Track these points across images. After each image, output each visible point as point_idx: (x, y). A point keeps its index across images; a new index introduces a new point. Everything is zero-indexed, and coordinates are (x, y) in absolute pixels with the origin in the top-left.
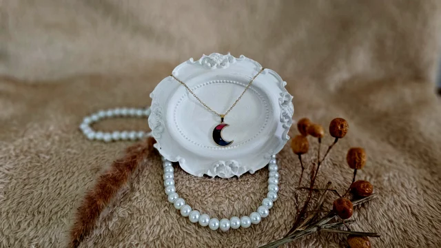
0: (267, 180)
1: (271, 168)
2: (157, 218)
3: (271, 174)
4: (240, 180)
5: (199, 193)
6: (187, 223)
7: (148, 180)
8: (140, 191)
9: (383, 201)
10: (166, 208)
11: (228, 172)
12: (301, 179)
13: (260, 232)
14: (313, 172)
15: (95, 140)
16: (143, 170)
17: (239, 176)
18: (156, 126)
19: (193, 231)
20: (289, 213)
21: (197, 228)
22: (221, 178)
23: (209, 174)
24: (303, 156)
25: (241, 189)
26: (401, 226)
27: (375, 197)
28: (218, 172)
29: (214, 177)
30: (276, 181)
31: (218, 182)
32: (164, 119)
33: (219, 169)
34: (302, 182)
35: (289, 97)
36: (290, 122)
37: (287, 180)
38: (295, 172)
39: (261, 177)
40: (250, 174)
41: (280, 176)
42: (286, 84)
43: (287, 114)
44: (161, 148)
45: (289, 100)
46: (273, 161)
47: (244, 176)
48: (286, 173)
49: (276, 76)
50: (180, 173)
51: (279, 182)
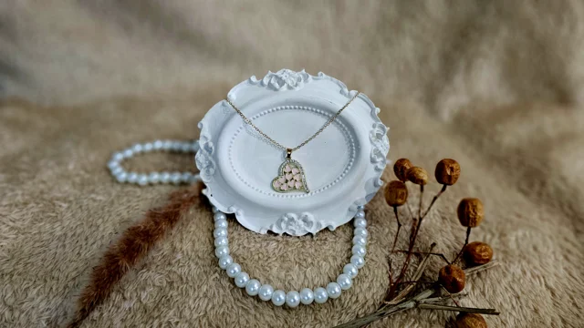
0: (351, 240)
1: (356, 223)
2: (204, 288)
3: (356, 231)
4: (315, 238)
5: (260, 255)
6: (243, 295)
7: (194, 237)
8: (183, 252)
9: (506, 269)
10: (217, 275)
11: (299, 226)
12: (396, 239)
13: (339, 309)
14: (413, 230)
15: (127, 183)
16: (187, 224)
17: (314, 233)
18: (205, 166)
19: (250, 306)
20: (378, 284)
21: (256, 302)
22: (291, 236)
23: (275, 230)
24: (398, 208)
25: (316, 250)
26: (530, 303)
27: (496, 264)
28: (287, 228)
29: (281, 235)
30: (363, 240)
31: (287, 241)
32: (216, 157)
33: (288, 224)
34: (398, 243)
35: (383, 129)
36: (383, 162)
37: (379, 239)
38: (390, 229)
39: (343, 236)
40: (329, 231)
41: (369, 234)
42: (379, 111)
43: (380, 152)
44: (211, 195)
45: (384, 133)
46: (361, 214)
47: (321, 234)
48: (377, 230)
49: (366, 100)
50: (237, 228)
51: (367, 242)
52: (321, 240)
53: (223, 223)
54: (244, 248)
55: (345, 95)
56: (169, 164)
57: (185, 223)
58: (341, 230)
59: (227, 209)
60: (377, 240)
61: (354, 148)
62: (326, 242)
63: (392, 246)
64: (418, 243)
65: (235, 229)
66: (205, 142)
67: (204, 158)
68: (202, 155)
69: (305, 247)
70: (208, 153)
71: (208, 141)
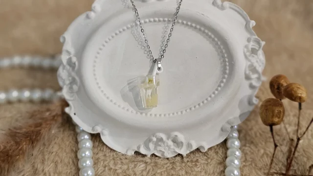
1: (229, 144)
3: (229, 152)
4: (186, 160)
7: (57, 158)
8: (45, 174)
11: (169, 147)
12: (272, 160)
14: (290, 151)
16: (49, 145)
17: (184, 154)
18: (67, 82)
22: (160, 157)
23: (143, 151)
24: (274, 127)
25: (187, 173)
28: (155, 148)
29: (149, 156)
30: (236, 162)
31: (156, 163)
32: (79, 73)
33: (156, 144)
34: (274, 164)
35: (259, 43)
36: (259, 79)
37: (253, 160)
38: (265, 150)
39: (215, 157)
40: (200, 152)
41: (243, 156)
42: (254, 25)
43: (255, 68)
44: (75, 114)
45: (260, 48)
46: (234, 134)
47: (192, 155)
48: (252, 151)
49: (241, 12)
50: (102, 149)
51: (242, 163)
52: (192, 161)
53: (87, 144)
54: (110, 169)
55: (218, 7)
56: (29, 81)
57: (47, 144)
58: (213, 151)
59: (91, 128)
60: (251, 161)
61: (227, 64)
62: (198, 164)
63: (268, 167)
64: (296, 165)
65: (100, 150)
66: (68, 57)
67: (67, 74)
68: (64, 71)
69: (175, 169)
70: (71, 69)
71: (72, 56)
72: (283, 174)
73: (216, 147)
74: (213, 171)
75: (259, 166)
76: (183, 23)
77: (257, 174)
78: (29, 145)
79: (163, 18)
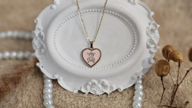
0: (133, 98)
1: (136, 87)
3: (136, 92)
4: (109, 96)
5: (73, 106)
7: (31, 94)
8: (23, 103)
11: (99, 88)
12: (162, 98)
17: (109, 93)
18: (38, 47)
22: (93, 95)
23: (83, 90)
24: (164, 78)
25: (109, 104)
28: (91, 89)
29: (87, 93)
30: (140, 98)
31: (91, 98)
32: (45, 42)
33: (92, 87)
34: (162, 101)
35: (156, 26)
36: (155, 48)
38: (158, 91)
39: (127, 95)
40: (118, 92)
41: (144, 95)
42: (153, 14)
43: (153, 41)
44: (42, 67)
45: (156, 29)
46: (139, 81)
47: (113, 93)
48: (150, 92)
49: (145, 6)
50: (58, 89)
51: (143, 100)
52: (113, 98)
53: (49, 85)
54: (62, 101)
55: (131, 3)
56: (16, 47)
57: (25, 85)
58: (126, 91)
59: (52, 76)
60: (149, 98)
61: (136, 38)
62: (116, 99)
63: (159, 102)
64: (177, 101)
65: (57, 89)
66: (39, 32)
67: (38, 42)
68: (37, 40)
69: (102, 102)
70: (40, 39)
71: (41, 31)
72: (169, 106)
73: (128, 89)
74: (126, 103)
75: (154, 101)
76: (109, 13)
77: (153, 106)
78: (13, 85)
79: (97, 9)
